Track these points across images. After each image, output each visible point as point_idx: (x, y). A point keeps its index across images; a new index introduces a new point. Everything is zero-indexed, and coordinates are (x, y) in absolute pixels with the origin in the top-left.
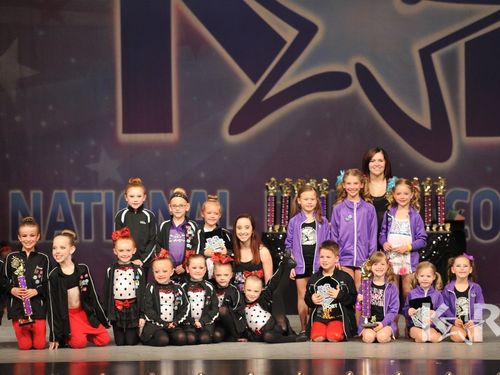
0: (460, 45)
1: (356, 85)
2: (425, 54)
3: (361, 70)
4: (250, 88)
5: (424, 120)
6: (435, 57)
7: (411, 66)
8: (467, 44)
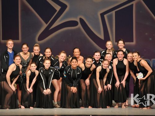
0: (113, 12)
1: (80, 25)
2: (102, 15)
3: (81, 20)
4: (45, 26)
5: (102, 37)
6: (105, 16)
7: (98, 19)
8: (116, 12)
